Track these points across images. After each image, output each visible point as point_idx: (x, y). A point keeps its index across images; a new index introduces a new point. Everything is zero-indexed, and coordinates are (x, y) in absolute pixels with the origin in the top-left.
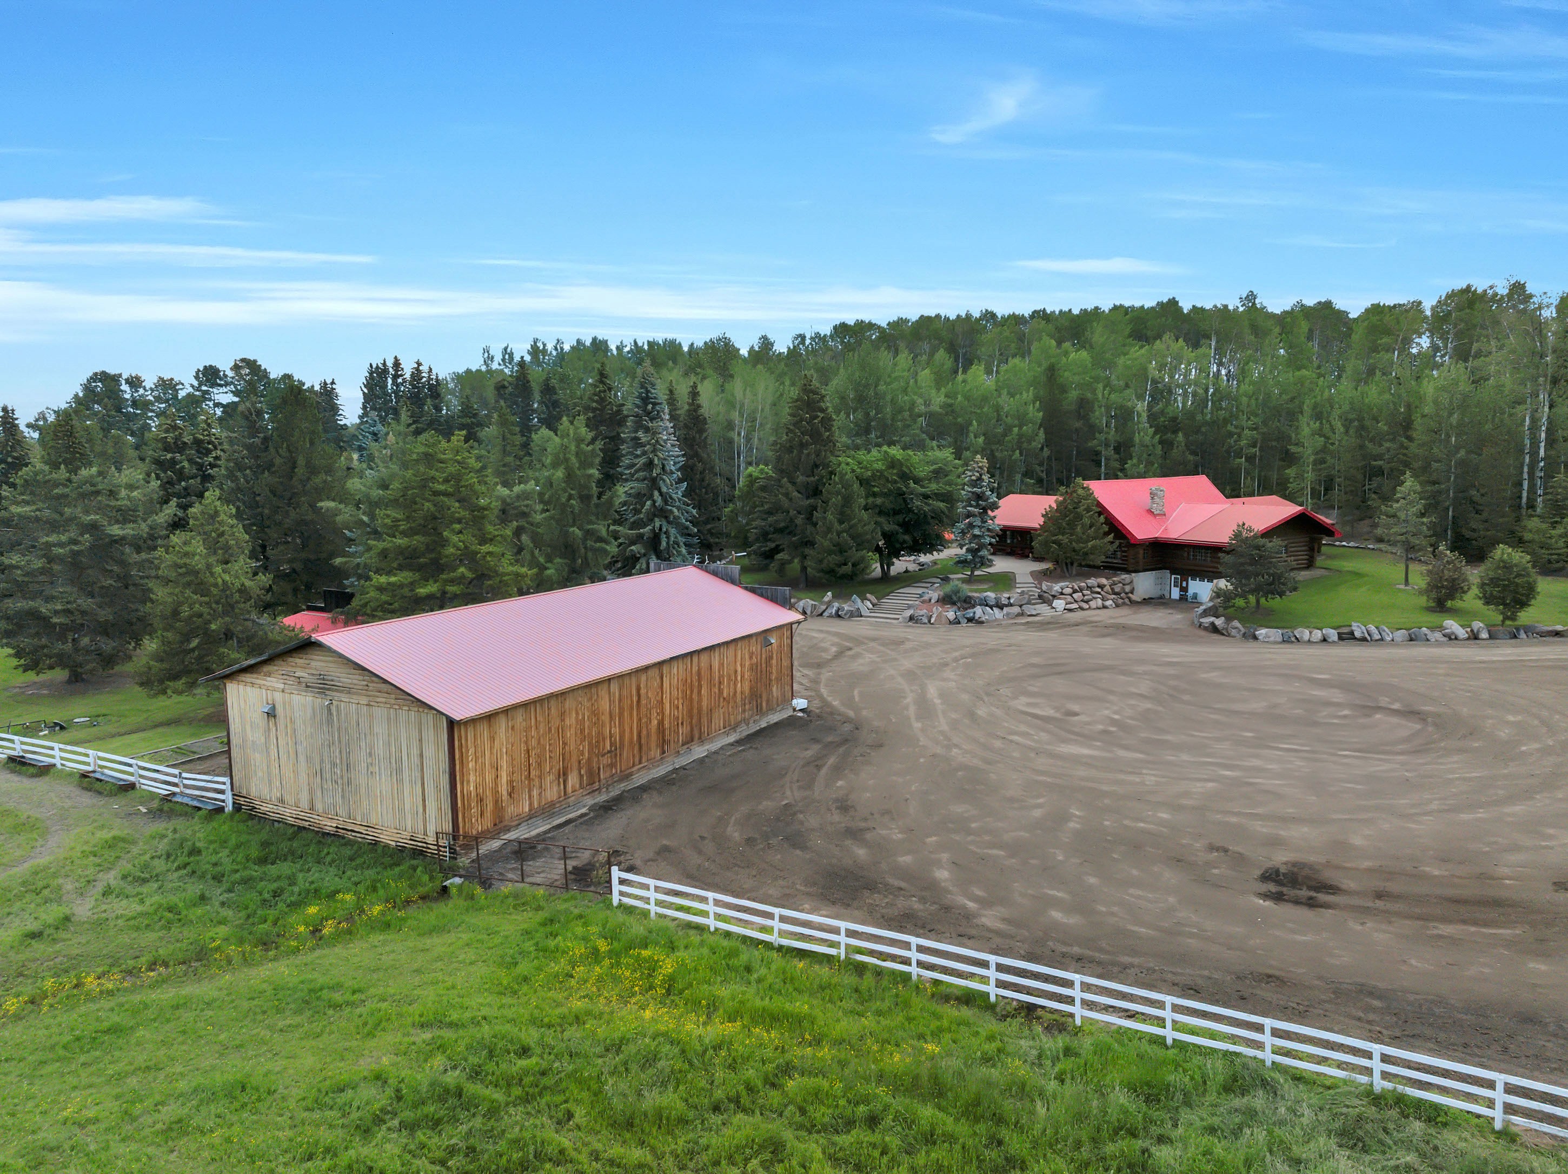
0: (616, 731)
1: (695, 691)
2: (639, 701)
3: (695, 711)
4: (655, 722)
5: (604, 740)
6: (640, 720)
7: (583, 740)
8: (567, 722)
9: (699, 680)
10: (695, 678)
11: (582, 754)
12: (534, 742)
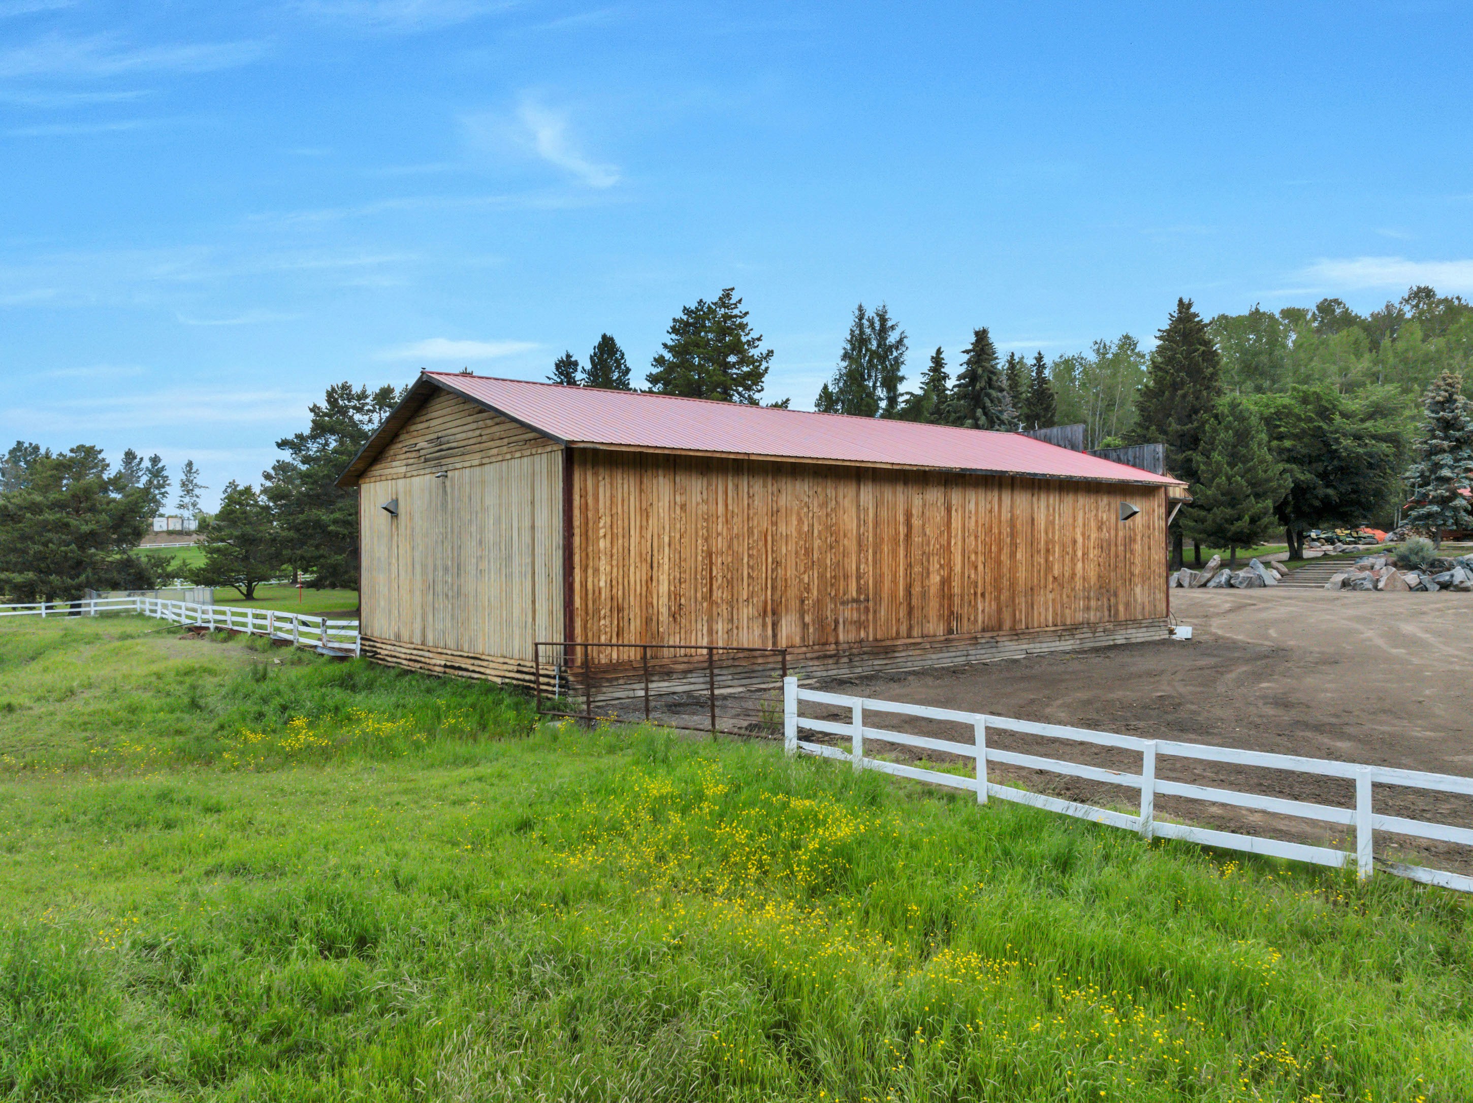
0: (868, 569)
1: (1006, 551)
2: (908, 536)
3: (1005, 583)
4: (935, 579)
5: (846, 577)
6: (909, 566)
7: (808, 568)
8: (782, 528)
9: (1013, 535)
10: (1006, 530)
11: (808, 589)
12: (720, 544)
